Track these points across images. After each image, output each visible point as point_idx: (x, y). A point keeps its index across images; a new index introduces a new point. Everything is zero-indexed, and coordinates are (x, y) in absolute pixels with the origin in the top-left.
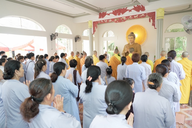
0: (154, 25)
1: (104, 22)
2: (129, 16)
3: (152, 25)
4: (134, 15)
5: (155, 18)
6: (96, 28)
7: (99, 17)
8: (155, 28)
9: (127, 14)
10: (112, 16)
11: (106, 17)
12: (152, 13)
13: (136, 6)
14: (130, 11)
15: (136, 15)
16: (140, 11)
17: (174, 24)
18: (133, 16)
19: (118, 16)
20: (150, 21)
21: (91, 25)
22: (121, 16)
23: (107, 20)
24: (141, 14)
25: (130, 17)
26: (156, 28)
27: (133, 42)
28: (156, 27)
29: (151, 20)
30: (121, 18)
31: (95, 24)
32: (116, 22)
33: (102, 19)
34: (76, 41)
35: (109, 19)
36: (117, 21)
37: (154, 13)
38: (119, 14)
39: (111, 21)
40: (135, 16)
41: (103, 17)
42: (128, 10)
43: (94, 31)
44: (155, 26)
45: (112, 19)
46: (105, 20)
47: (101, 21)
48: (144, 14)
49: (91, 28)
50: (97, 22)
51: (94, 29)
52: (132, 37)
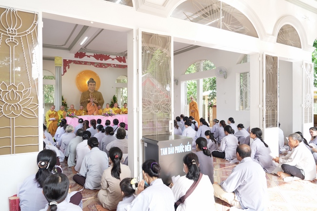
1: (80, 63)
2: (111, 64)
6: (67, 67)
7: (74, 56)
9: (109, 61)
10: (93, 60)
11: (85, 59)
13: (118, 57)
14: (113, 59)
16: (122, 62)
18: (114, 65)
19: (99, 61)
21: (60, 62)
22: (104, 62)
23: (85, 62)
31: (66, 63)
32: (96, 66)
33: (78, 59)
35: (88, 62)
36: (98, 66)
38: (101, 60)
40: (116, 65)
41: (80, 57)
42: (110, 58)
43: (65, 71)
45: (91, 62)
46: (83, 62)
47: (76, 61)
49: (61, 67)
50: (70, 61)
51: (65, 68)
52: (94, 83)
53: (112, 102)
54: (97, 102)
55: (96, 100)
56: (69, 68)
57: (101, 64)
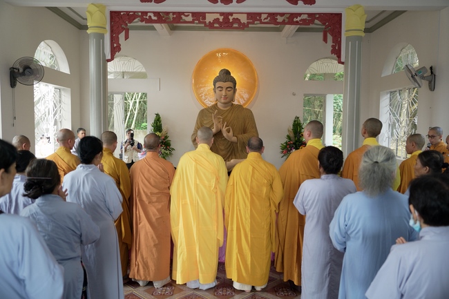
0: (336, 52)
1: (160, 18)
2: (260, 14)
3: (333, 52)
4: (277, 14)
5: (340, 33)
6: (122, 36)
8: (340, 62)
9: (255, 4)
10: (200, 3)
12: (332, 14)
15: (282, 14)
16: (300, 3)
17: (322, 60)
18: (273, 16)
19: (220, 7)
20: (325, 40)
21: (101, 21)
22: (234, 7)
23: (174, 13)
24: (300, 14)
25: (264, 16)
26: (343, 63)
27: (229, 101)
28: (343, 60)
29: (330, 38)
30: (231, 14)
31: (121, 22)
32: (211, 27)
33: (151, 7)
34: (13, 85)
35: (183, 13)
36: (216, 25)
37: (339, 16)
38: (228, 2)
39: (190, 18)
40: (278, 17)
43: (115, 49)
44: (339, 57)
45: (194, 14)
46: (167, 13)
47: (146, 13)
48: (310, 15)
49: (101, 36)
50: (131, 16)
51: (114, 39)
52: (229, 84)
53: (288, 137)
54: (234, 139)
55: (231, 133)
56: (127, 37)
57: (226, 15)
